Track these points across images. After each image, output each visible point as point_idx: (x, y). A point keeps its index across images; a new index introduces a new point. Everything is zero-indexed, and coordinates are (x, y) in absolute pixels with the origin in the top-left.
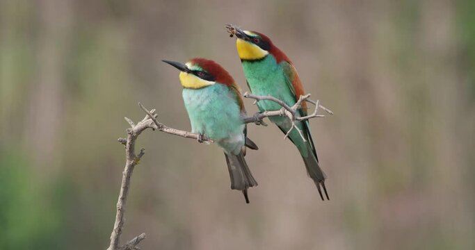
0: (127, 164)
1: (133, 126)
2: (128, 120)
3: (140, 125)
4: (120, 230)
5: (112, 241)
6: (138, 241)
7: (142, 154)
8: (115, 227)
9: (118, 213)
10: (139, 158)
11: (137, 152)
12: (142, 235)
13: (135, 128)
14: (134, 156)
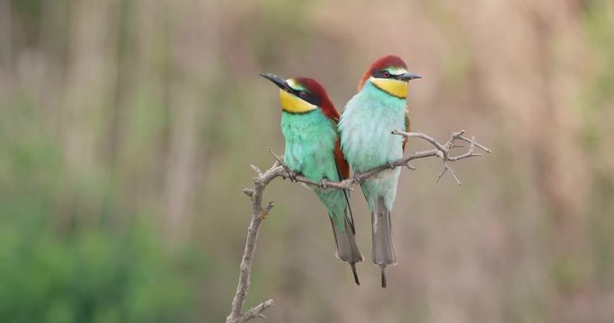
0: (253, 218)
1: (260, 174)
2: (253, 167)
3: (269, 173)
4: (242, 295)
5: (234, 308)
6: (263, 309)
7: (270, 206)
8: (238, 292)
9: (241, 274)
10: (267, 212)
11: (264, 205)
12: (269, 302)
13: (262, 177)
14: (261, 209)
